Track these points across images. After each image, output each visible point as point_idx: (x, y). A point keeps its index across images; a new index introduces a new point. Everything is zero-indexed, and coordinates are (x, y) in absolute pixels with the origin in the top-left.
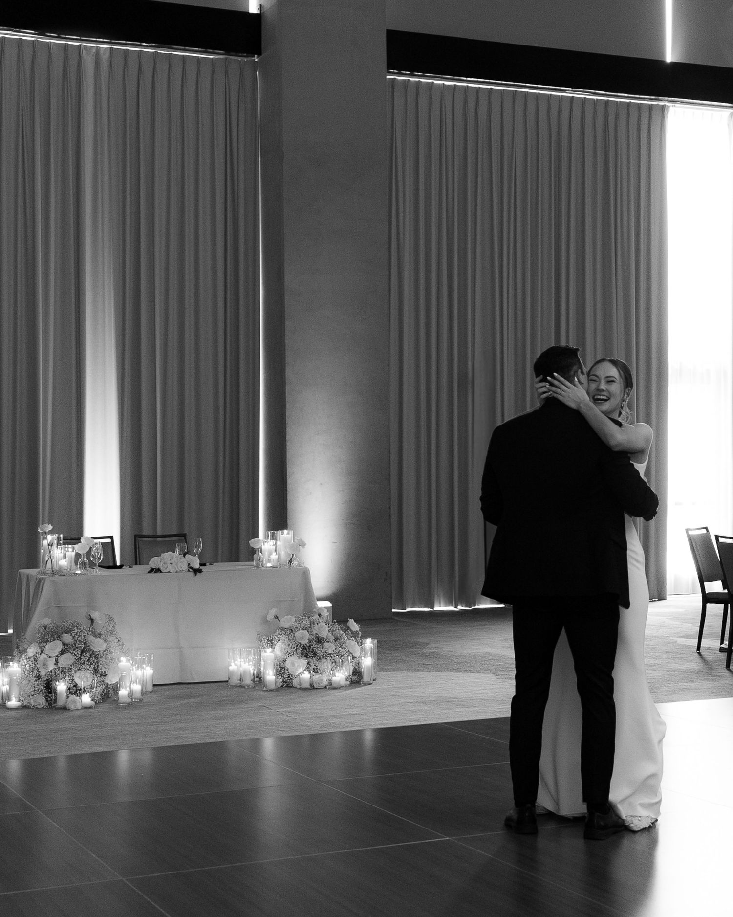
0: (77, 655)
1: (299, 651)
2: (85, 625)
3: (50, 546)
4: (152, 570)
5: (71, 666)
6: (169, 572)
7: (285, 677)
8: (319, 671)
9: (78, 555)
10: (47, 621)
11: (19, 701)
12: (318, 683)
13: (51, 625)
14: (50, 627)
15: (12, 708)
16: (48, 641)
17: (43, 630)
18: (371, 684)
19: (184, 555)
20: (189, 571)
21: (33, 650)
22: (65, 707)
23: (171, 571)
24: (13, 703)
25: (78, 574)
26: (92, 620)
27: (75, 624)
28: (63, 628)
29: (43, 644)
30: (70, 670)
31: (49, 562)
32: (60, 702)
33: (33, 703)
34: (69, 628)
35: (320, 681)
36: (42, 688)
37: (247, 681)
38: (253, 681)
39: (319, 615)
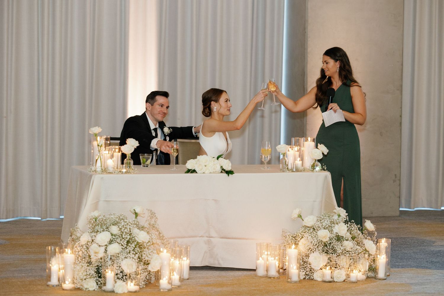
0: (124, 245)
1: (320, 248)
2: (131, 218)
3: (99, 147)
4: (189, 171)
5: (118, 254)
6: (204, 173)
7: (307, 270)
8: (338, 266)
10: (96, 214)
11: (74, 283)
12: (338, 278)
13: (100, 217)
14: (100, 219)
15: (66, 290)
16: (98, 231)
17: (94, 222)
18: (385, 279)
19: (218, 158)
20: (222, 172)
21: (85, 238)
22: (113, 292)
23: (206, 172)
24: (68, 285)
25: (124, 172)
26: (136, 214)
27: (121, 218)
28: (111, 220)
29: (93, 234)
30: (118, 258)
31: (99, 161)
32: (109, 286)
33: (86, 286)
34: (116, 221)
35: (340, 275)
36: (93, 272)
37: (273, 272)
38: (278, 272)
39: (339, 216)
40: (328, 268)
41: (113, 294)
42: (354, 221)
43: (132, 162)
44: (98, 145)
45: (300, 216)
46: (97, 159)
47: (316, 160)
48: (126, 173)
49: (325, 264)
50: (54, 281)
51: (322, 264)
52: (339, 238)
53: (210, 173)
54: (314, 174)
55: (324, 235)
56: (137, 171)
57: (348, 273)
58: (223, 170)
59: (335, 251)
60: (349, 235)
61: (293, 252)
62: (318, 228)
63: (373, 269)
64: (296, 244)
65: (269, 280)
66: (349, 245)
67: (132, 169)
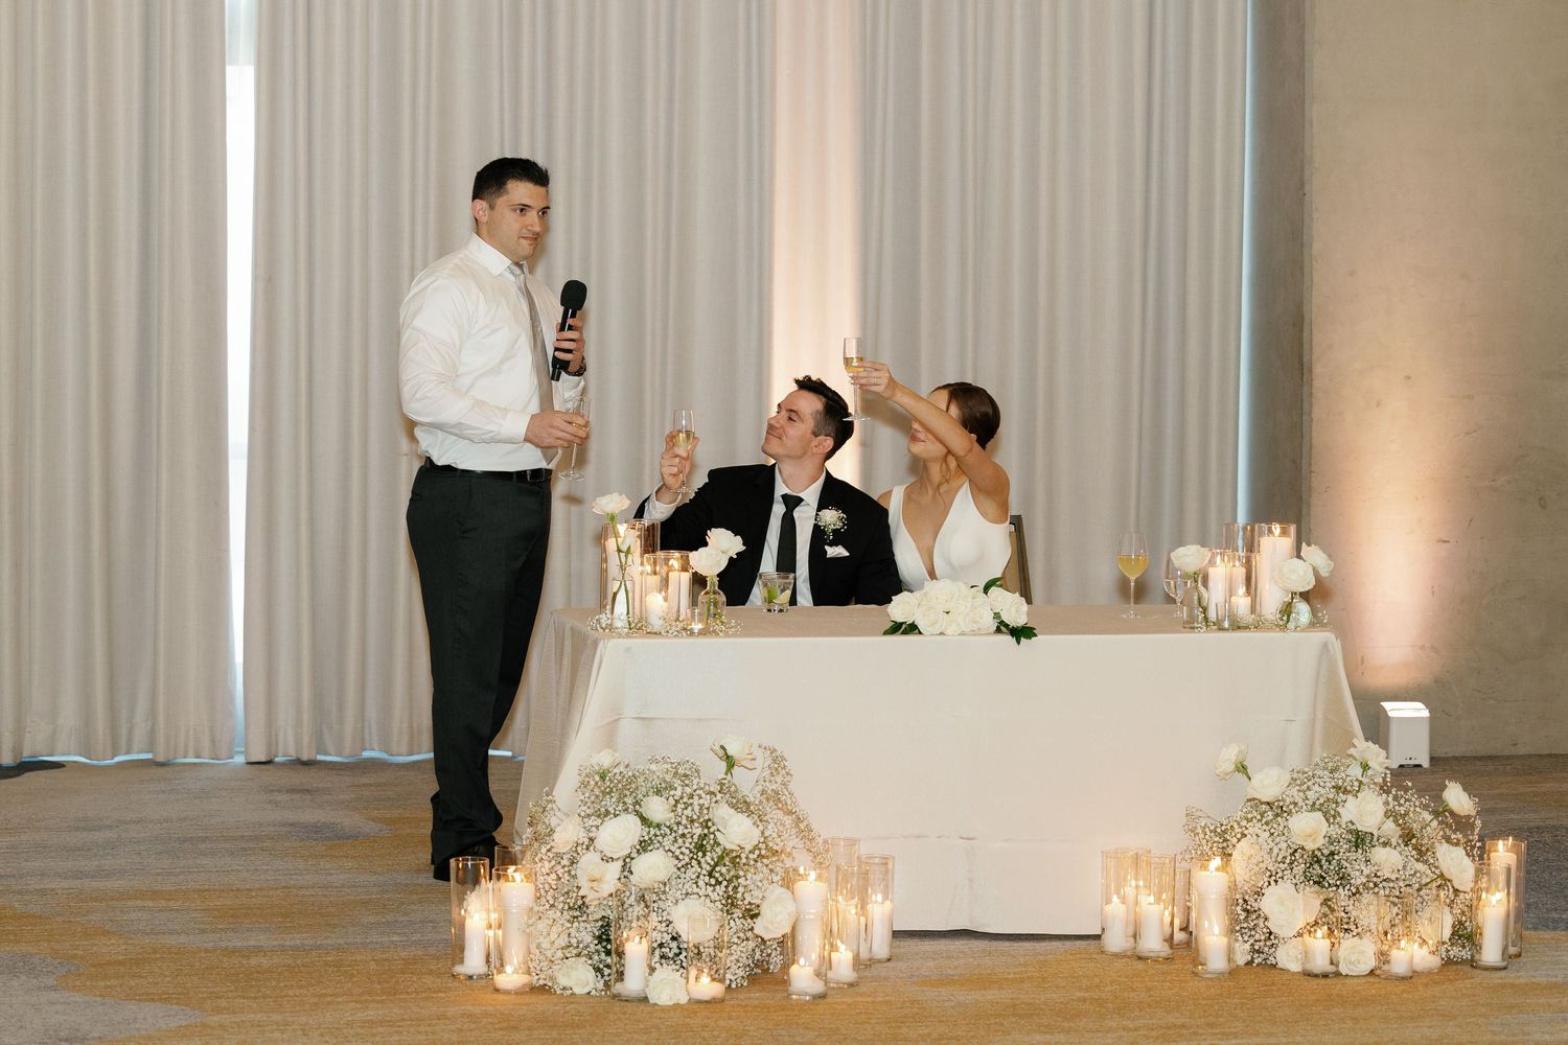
0: (681, 857)
1: (1299, 869)
3: (622, 555)
4: (896, 628)
5: (665, 884)
6: (942, 634)
7: (1257, 937)
8: (1353, 927)
9: (699, 581)
10: (605, 759)
11: (527, 972)
12: (1351, 963)
13: (617, 771)
14: (615, 774)
15: (507, 992)
16: (607, 813)
17: (597, 783)
18: (1505, 968)
19: (986, 589)
20: (998, 630)
21: (567, 834)
22: (645, 999)
23: (949, 632)
24: (510, 978)
25: (696, 631)
26: (730, 762)
27: (681, 771)
28: (651, 779)
29: (594, 821)
30: (663, 897)
31: (621, 597)
32: (632, 984)
33: (563, 981)
34: (665, 781)
35: (1357, 955)
36: (588, 939)
37: (1153, 943)
38: (1170, 939)
39: (1365, 767)
40: (1321, 932)
41: (642, 1007)
42: (1410, 784)
43: (723, 598)
44: (619, 551)
45: (1242, 768)
46: (615, 590)
47: (1294, 594)
48: (702, 633)
49: (1311, 920)
50: (473, 963)
51: (1301, 919)
52: (1360, 840)
53: (963, 634)
54: (1290, 636)
55: (1308, 829)
56: (736, 627)
57: (1385, 948)
58: (1002, 627)
59: (1344, 879)
60: (1390, 828)
61: (1212, 880)
62: (1292, 807)
63: (1465, 935)
64: (1226, 856)
65: (1140, 965)
66: (1388, 859)
67: (723, 623)
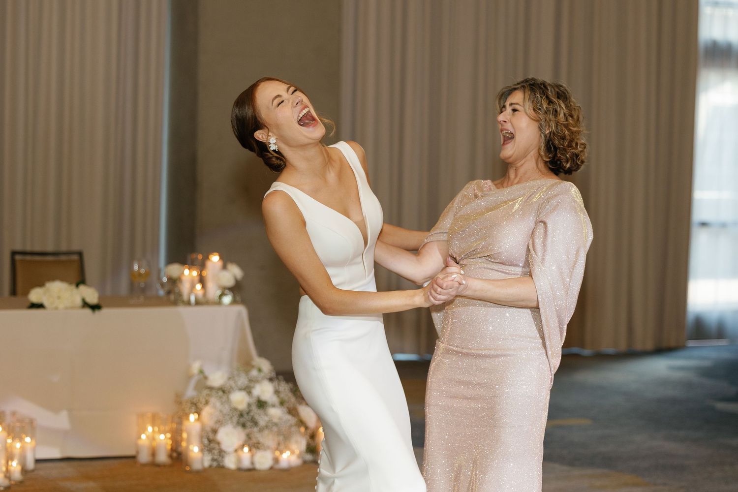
4: (32, 306)
6: (56, 308)
7: (214, 453)
12: (261, 464)
19: (77, 286)
20: (83, 307)
23: (60, 307)
35: (263, 461)
37: (163, 457)
38: (170, 456)
39: (260, 370)
45: (202, 372)
47: (225, 288)
49: (241, 443)
51: (236, 443)
52: (261, 404)
53: (66, 308)
54: (222, 308)
55: (239, 399)
57: (276, 456)
58: (85, 304)
59: (255, 423)
60: (274, 399)
61: (193, 426)
62: (230, 389)
64: (199, 413)
65: (157, 469)
66: (276, 413)
